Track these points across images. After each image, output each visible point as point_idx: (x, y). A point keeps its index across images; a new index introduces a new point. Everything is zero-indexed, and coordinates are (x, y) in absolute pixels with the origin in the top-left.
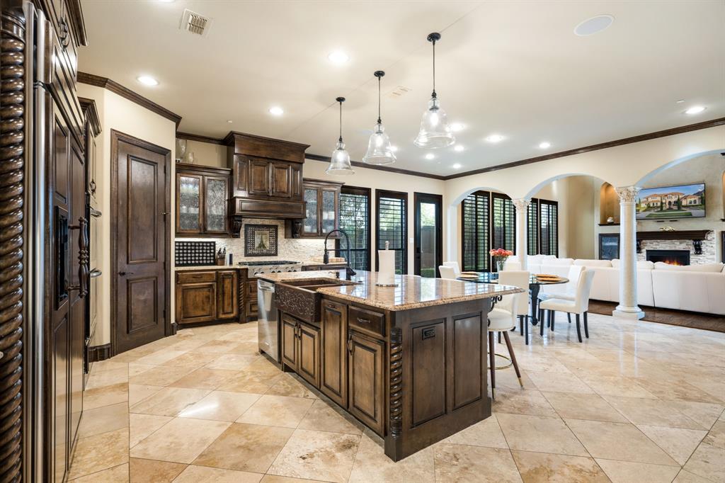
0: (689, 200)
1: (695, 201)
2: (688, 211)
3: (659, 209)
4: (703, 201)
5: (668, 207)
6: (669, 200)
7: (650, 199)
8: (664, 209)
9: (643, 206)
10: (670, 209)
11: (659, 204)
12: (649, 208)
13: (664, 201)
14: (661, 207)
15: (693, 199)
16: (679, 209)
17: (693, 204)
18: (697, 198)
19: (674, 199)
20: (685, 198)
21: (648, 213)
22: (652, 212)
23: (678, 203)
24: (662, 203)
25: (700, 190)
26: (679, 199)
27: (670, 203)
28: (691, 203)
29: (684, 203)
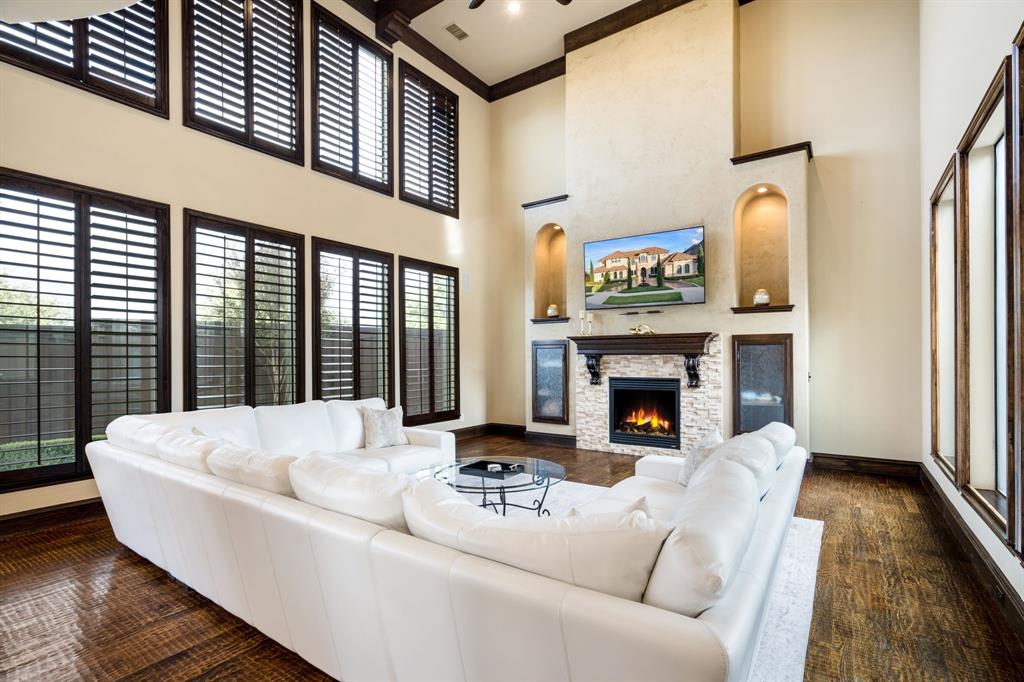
0: (677, 264)
1: (687, 266)
2: (675, 289)
3: (625, 287)
4: (701, 264)
5: (640, 282)
6: (641, 265)
7: (609, 262)
8: (634, 285)
9: (598, 278)
10: (644, 286)
11: (625, 275)
12: (608, 284)
13: (633, 268)
14: (629, 280)
15: (683, 263)
16: (660, 286)
17: (683, 274)
18: (689, 260)
19: (651, 263)
20: (670, 259)
21: (606, 295)
22: (614, 293)
23: (658, 271)
24: (630, 272)
25: (696, 242)
26: (659, 263)
27: (643, 269)
28: (679, 271)
29: (669, 271)
